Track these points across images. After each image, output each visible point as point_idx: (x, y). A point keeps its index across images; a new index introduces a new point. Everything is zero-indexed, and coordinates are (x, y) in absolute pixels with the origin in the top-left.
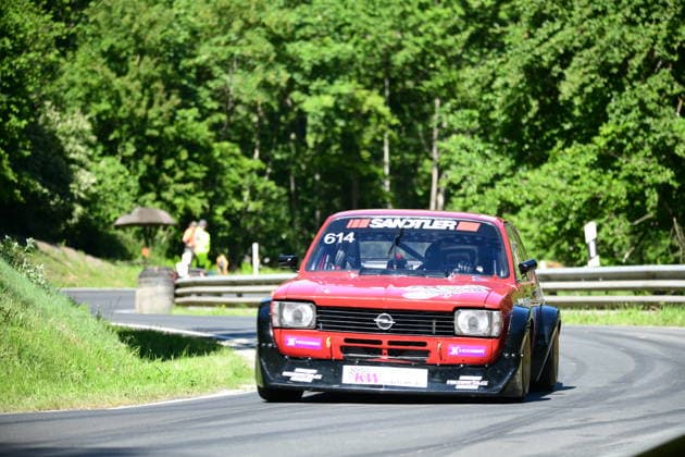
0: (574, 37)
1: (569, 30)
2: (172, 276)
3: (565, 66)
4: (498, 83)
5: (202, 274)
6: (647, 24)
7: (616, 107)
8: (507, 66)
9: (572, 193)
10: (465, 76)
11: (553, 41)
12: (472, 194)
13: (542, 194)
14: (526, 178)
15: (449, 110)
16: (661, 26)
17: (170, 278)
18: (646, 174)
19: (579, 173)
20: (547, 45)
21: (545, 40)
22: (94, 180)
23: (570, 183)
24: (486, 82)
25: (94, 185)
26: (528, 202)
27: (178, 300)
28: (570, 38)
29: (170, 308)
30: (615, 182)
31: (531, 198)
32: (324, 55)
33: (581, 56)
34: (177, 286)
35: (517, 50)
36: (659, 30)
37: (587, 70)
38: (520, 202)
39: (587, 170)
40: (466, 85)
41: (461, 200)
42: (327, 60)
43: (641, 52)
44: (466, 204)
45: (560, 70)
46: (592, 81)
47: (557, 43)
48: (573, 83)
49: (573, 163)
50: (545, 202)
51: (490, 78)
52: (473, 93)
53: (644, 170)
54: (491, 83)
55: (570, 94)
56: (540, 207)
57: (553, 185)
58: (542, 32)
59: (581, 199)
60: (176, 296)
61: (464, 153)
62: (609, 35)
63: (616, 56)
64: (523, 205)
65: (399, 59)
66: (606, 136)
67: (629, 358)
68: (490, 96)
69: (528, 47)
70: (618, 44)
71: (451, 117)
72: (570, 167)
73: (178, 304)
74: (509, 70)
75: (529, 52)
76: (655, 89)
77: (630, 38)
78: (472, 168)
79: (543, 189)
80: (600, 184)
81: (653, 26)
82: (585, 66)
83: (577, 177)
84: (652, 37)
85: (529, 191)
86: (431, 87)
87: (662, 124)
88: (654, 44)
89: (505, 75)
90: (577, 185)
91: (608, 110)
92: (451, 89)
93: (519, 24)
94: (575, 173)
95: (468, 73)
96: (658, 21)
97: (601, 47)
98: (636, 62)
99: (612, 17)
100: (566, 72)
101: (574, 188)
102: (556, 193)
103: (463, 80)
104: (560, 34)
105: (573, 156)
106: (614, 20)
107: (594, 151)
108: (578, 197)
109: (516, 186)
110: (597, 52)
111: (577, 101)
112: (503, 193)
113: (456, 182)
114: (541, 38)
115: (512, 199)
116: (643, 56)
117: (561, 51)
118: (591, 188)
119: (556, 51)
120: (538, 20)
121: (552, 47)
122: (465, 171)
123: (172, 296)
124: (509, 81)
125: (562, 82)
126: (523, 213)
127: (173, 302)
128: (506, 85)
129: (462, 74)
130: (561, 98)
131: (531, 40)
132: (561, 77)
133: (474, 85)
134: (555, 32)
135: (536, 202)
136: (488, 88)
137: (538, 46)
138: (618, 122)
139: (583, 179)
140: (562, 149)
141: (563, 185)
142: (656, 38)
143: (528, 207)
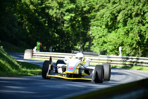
1: (120, 6)
2: (32, 51)
4: (104, 16)
5: (39, 52)
6: (136, 6)
7: (129, 23)
8: (106, 12)
9: (118, 40)
10: (98, 14)
11: (117, 8)
12: (97, 39)
13: (112, 40)
14: (109, 37)
19: (120, 36)
20: (115, 9)
21: (115, 8)
23: (118, 38)
25: (18, 31)
26: (109, 42)
28: (120, 8)
29: (31, 58)
30: (127, 39)
31: (110, 41)
32: (69, 7)
33: (122, 12)
34: (33, 54)
35: (109, 9)
36: (139, 7)
37: (123, 15)
39: (122, 36)
41: (94, 40)
43: (135, 11)
44: (96, 41)
45: (118, 14)
46: (124, 17)
47: (118, 8)
48: (120, 17)
49: (119, 34)
50: (112, 42)
52: (99, 18)
53: (134, 37)
54: (103, 16)
55: (119, 19)
57: (114, 38)
58: (115, 6)
61: (96, 30)
62: (128, 8)
63: (130, 12)
64: (108, 42)
65: (85, 9)
66: (126, 29)
68: (103, 19)
69: (111, 9)
70: (130, 10)
71: (94, 22)
72: (118, 35)
75: (112, 10)
76: (137, 20)
77: (133, 8)
78: (98, 33)
80: (124, 39)
84: (137, 9)
85: (109, 39)
86: (91, 16)
87: (138, 27)
89: (106, 14)
91: (127, 23)
92: (94, 17)
93: (110, 4)
94: (119, 36)
95: (98, 13)
96: (139, 5)
98: (134, 14)
99: (129, 4)
100: (119, 15)
101: (119, 40)
104: (118, 6)
106: (130, 4)
107: (124, 32)
108: (119, 41)
109: (106, 38)
110: (126, 11)
111: (121, 21)
113: (94, 36)
115: (105, 41)
116: (135, 13)
117: (118, 10)
118: (122, 40)
120: (114, 3)
121: (116, 9)
122: (96, 34)
124: (107, 16)
126: (108, 44)
127: (32, 57)
129: (97, 14)
130: (117, 20)
131: (112, 7)
132: (118, 16)
133: (99, 16)
134: (117, 6)
135: (110, 42)
136: (102, 17)
137: (113, 9)
138: (129, 26)
139: (121, 38)
140: (117, 31)
141: (116, 39)
142: (138, 9)
143: (109, 43)
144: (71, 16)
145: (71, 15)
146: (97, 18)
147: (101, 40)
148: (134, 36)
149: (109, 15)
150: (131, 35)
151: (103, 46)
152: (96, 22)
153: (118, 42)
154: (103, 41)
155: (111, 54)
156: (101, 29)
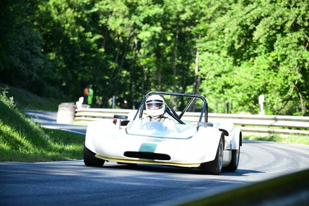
0: (262, 12)
1: (259, 9)
2: (74, 107)
3: (256, 25)
4: (226, 30)
5: (88, 107)
6: (294, 8)
7: (278, 45)
8: (230, 23)
9: (256, 82)
11: (252, 13)
12: (211, 79)
13: (243, 80)
14: (236, 74)
15: (203, 41)
16: (301, 9)
17: (73, 109)
18: (289, 75)
19: (259, 73)
20: (249, 14)
21: (249, 12)
22: (43, 63)
23: (255, 77)
24: (221, 29)
25: (43, 64)
26: (236, 84)
27: (76, 118)
28: (260, 12)
29: (73, 122)
30: (275, 78)
31: (238, 83)
32: (150, 13)
33: (264, 21)
34: (76, 112)
35: (236, 16)
36: (300, 11)
37: (266, 27)
38: (232, 84)
39: (263, 72)
40: (212, 30)
42: (151, 15)
43: (291, 20)
44: (208, 84)
45: (254, 26)
46: (268, 32)
47: (254, 14)
48: (259, 32)
49: (257, 68)
50: (243, 85)
51: (223, 28)
52: (215, 34)
53: (289, 74)
54: (223, 30)
55: (258, 37)
56: (241, 87)
57: (247, 77)
58: (248, 8)
59: (259, 85)
60: (75, 116)
61: (209, 60)
62: (277, 12)
63: (280, 21)
64: (234, 85)
65: (183, 17)
66: (273, 57)
67: (272, 156)
68: (222, 36)
69: (241, 15)
70: (281, 16)
71: (204, 44)
72: (256, 70)
73: (76, 120)
74: (231, 25)
75: (241, 17)
76: (296, 38)
77: (287, 14)
78: (212, 67)
79: (243, 79)
80: (269, 79)
81: (297, 9)
82: (266, 25)
83: (258, 75)
84: (296, 14)
85: (237, 79)
86: (197, 30)
87: (298, 54)
88: (297, 18)
89: (229, 27)
90: (258, 78)
91: (274, 46)
92: (205, 32)
93: (237, 4)
94: (258, 73)
95: (213, 25)
96: (299, 7)
97: (273, 17)
98: (289, 25)
99: (279, 4)
100: (257, 27)
101: (257, 80)
102: (249, 81)
103: (210, 28)
104: (256, 10)
105: (258, 65)
106: (280, 5)
107: (268, 63)
108: (259, 83)
109: (231, 77)
110: (271, 19)
111: (261, 41)
112: (225, 80)
113: (204, 73)
114: (247, 11)
115: (229, 82)
116: (292, 22)
117: (256, 18)
118: (265, 80)
119: (253, 17)
120: (247, 3)
121: (251, 16)
122: (209, 69)
123: (73, 116)
124: (231, 30)
125: (254, 32)
126: (233, 89)
127: (74, 119)
128: (230, 31)
129: (210, 26)
130: (254, 38)
131: (242, 12)
132: (254, 29)
133: (215, 30)
134: (253, 9)
135: (240, 85)
136: (221, 31)
137: (245, 15)
138: (278, 51)
139: (261, 76)
140: (253, 61)
141: (252, 78)
142: (298, 15)
143: (236, 86)
144: (155, 32)
145: (154, 28)
146: (210, 35)
147: (220, 81)
148: (289, 71)
149: (236, 28)
150: (283, 69)
151: (224, 94)
152: (208, 43)
153: (256, 85)
154: (225, 82)
155: (241, 110)
156: (220, 59)
